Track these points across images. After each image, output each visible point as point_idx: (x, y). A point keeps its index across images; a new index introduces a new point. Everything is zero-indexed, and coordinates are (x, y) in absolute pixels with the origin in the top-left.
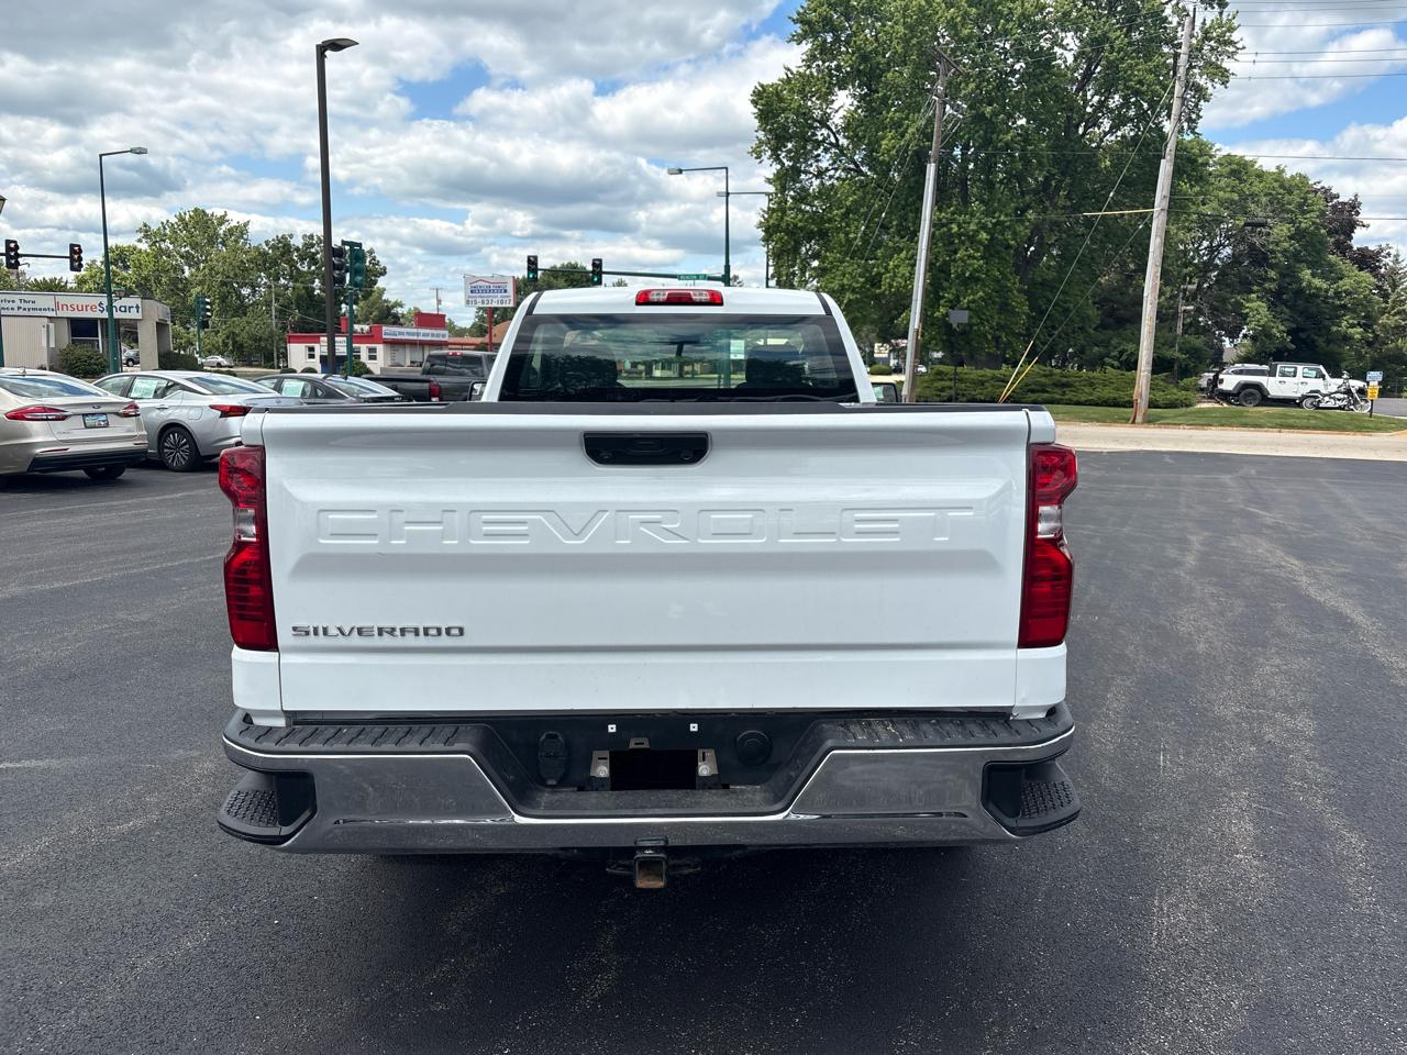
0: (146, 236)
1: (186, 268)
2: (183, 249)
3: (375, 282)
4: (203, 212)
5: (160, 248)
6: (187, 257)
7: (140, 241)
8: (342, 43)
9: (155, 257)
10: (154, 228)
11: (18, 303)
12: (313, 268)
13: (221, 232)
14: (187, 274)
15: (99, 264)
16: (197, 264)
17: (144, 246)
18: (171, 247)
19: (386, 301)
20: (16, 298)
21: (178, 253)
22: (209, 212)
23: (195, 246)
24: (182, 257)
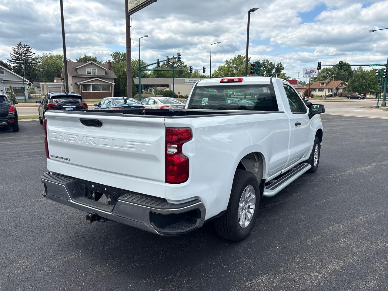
0: (227, 63)
1: (235, 70)
2: (235, 66)
3: (281, 72)
4: (240, 56)
5: (230, 66)
6: (235, 68)
7: (225, 64)
8: (254, 9)
9: (228, 68)
10: (229, 61)
11: (193, 81)
12: (265, 68)
13: (244, 61)
14: (235, 72)
15: (217, 70)
16: (237, 69)
17: (226, 66)
18: (232, 65)
19: (285, 77)
20: (193, 80)
21: (233, 67)
22: (242, 56)
23: (237, 65)
24: (234, 68)
